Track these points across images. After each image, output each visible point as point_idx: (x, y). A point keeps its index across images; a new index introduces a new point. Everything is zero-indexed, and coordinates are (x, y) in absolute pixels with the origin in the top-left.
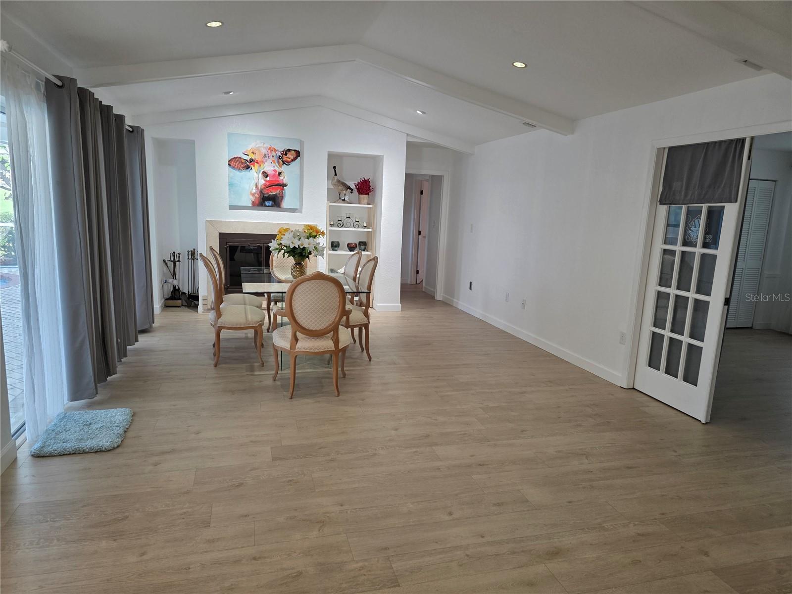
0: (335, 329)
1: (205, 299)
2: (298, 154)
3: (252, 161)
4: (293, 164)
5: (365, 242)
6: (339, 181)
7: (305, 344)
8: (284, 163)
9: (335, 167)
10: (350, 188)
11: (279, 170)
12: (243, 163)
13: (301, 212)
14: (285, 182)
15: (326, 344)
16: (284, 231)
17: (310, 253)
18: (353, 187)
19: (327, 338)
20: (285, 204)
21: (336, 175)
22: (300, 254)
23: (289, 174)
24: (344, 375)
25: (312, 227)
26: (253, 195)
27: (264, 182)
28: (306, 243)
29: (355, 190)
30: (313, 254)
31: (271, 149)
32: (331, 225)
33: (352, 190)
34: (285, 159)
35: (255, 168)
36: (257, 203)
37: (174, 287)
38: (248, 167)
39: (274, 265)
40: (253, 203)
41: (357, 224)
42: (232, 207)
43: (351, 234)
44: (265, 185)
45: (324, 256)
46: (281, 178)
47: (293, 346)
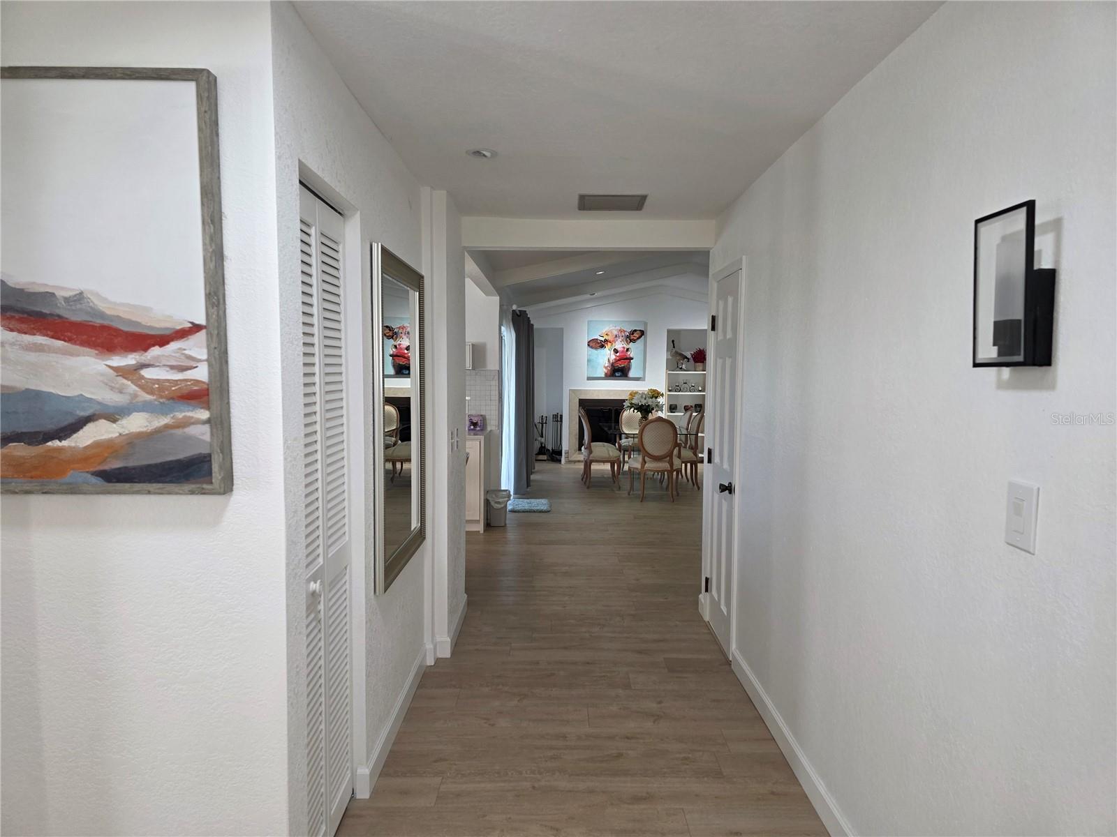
0: (670, 455)
1: (567, 453)
2: (642, 333)
3: (606, 341)
4: (639, 341)
5: (701, 405)
6: (676, 353)
7: (650, 465)
8: (631, 341)
9: (673, 341)
10: (686, 358)
11: (626, 347)
12: (598, 343)
13: (644, 380)
14: (631, 356)
15: (664, 465)
16: (633, 394)
17: (653, 409)
18: (689, 356)
19: (666, 461)
20: (632, 374)
21: (674, 347)
22: (645, 410)
23: (635, 350)
24: (678, 495)
25: (654, 391)
26: (606, 368)
27: (614, 357)
28: (650, 402)
29: (692, 360)
30: (655, 409)
31: (621, 331)
32: (670, 391)
33: (688, 359)
34: (632, 338)
35: (608, 346)
36: (609, 373)
37: (542, 444)
38: (602, 346)
39: (623, 423)
40: (606, 374)
41: (693, 389)
42: (589, 379)
43: (687, 396)
44: (615, 359)
45: (664, 412)
46: (629, 353)
47: (643, 466)
